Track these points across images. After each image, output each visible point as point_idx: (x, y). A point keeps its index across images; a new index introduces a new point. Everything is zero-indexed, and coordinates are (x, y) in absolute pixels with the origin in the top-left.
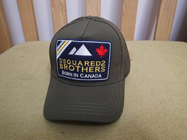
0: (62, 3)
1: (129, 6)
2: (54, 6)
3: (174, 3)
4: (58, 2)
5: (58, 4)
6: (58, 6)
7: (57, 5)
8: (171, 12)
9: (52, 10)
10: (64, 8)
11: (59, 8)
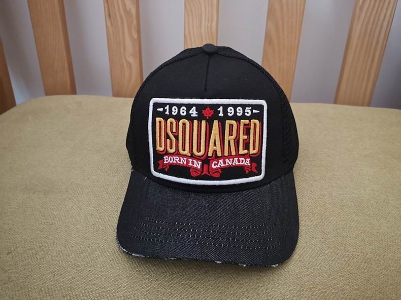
1: (283, 24)
4: (121, 7)
5: (122, 12)
7: (118, 15)
9: (107, 26)
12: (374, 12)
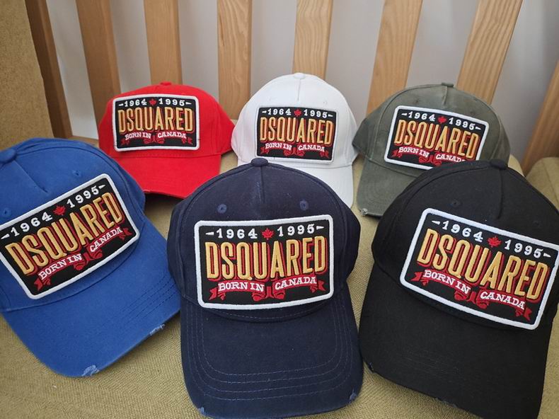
0: (242, 32)
4: (234, 29)
5: (234, 34)
6: (233, 39)
7: (230, 37)
9: (219, 47)
10: (246, 44)
11: (234, 43)
12: (485, 50)
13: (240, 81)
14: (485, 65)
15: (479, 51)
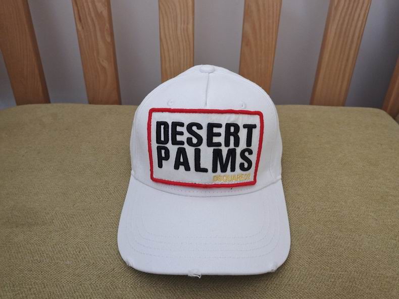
0: (101, 12)
1: (260, 25)
2: (82, 19)
3: (360, 23)
6: (92, 20)
8: (352, 42)
9: (77, 30)
10: (107, 25)
11: (94, 25)
12: (349, 12)
13: (105, 64)
14: (349, 27)
15: (343, 14)
